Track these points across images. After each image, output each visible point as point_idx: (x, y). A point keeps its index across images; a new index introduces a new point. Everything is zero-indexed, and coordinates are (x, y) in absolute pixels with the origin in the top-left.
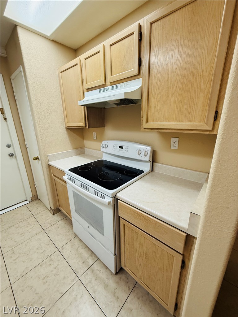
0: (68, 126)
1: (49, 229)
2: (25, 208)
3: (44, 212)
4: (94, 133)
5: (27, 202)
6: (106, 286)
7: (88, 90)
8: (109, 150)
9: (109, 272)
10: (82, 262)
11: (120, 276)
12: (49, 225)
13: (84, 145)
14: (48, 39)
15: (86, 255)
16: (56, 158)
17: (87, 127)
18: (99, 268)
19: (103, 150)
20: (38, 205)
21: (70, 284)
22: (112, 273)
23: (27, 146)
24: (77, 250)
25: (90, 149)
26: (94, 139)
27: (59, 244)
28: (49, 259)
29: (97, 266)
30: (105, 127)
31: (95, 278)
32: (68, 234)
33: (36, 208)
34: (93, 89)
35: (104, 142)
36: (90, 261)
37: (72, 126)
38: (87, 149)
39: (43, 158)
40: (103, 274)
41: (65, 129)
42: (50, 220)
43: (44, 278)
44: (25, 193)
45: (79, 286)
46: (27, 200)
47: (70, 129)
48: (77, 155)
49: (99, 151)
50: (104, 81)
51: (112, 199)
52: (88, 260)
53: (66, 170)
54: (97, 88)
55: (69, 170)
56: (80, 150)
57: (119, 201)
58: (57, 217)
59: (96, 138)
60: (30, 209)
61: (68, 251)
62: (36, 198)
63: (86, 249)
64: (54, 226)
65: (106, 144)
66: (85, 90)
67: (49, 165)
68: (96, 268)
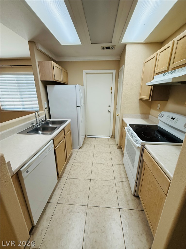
0: (140, 98)
1: (113, 154)
2: (107, 139)
3: (114, 145)
4: (159, 105)
5: (109, 137)
6: (125, 195)
7: (158, 74)
8: (163, 119)
9: (131, 191)
10: (120, 177)
11: (136, 199)
12: (114, 152)
13: (150, 113)
14: (140, 44)
15: (123, 175)
16: (128, 117)
17: (150, 100)
18: (126, 186)
19: (159, 118)
20: (113, 141)
21: (110, 179)
22: (132, 193)
23: (117, 108)
24: (120, 171)
25: (153, 116)
26: (158, 109)
27: (114, 163)
28: (107, 165)
29: (125, 184)
30: (168, 100)
31: (122, 187)
32: (120, 161)
33: (112, 142)
34: (160, 73)
35: (162, 113)
36: (124, 180)
37: (142, 99)
38: (151, 116)
39: (121, 116)
40: (127, 189)
41: (138, 100)
42: (115, 150)
43: (103, 170)
44: (110, 132)
45: (113, 184)
46: (109, 136)
47: (141, 100)
48: (142, 118)
49: (157, 118)
50: (168, 67)
51: (141, 146)
52: (123, 178)
53: (128, 125)
54: (163, 72)
55: (129, 125)
56: (145, 115)
57: (145, 149)
58: (119, 151)
59: (159, 108)
60: (109, 141)
61: (116, 167)
62: (113, 137)
63: (125, 174)
64: (116, 154)
65: (162, 114)
66: (155, 74)
67: (123, 120)
68: (125, 185)
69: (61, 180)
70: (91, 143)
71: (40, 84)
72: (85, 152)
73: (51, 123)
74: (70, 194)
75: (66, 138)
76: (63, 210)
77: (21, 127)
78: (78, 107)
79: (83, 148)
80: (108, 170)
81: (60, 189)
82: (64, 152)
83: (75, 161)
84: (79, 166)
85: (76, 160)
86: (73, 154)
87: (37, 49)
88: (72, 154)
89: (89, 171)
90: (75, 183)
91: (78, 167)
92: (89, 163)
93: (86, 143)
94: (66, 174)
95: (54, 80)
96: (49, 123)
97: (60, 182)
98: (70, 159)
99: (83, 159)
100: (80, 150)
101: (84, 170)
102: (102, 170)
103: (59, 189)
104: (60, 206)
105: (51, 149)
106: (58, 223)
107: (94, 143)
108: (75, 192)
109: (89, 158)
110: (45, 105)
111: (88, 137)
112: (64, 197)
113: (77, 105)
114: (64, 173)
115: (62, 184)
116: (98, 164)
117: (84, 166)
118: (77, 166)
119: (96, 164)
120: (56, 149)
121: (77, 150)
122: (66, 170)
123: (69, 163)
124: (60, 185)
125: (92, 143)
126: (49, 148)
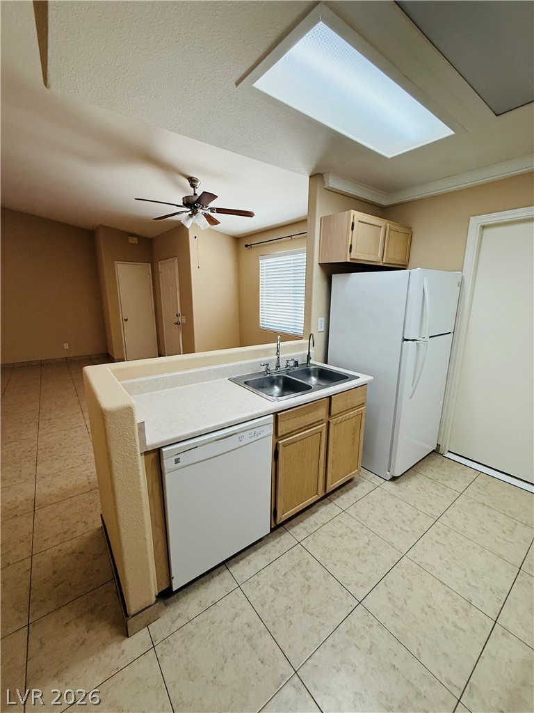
69: (283, 537)
70: (447, 483)
71: (317, 272)
72: (401, 502)
73: (317, 373)
74: (277, 590)
75: (331, 426)
76: (237, 615)
77: (241, 366)
78: (407, 340)
79: (403, 485)
80: (456, 626)
81: (266, 556)
82: (314, 463)
83: (352, 511)
84: (352, 532)
85: (355, 507)
86: (358, 487)
87: (326, 189)
88: (356, 486)
89: (371, 571)
90: (309, 574)
91: (346, 535)
92: (391, 544)
93: (428, 473)
94: (305, 529)
95: (349, 261)
96: (312, 373)
97: (278, 540)
98: (341, 497)
99: (380, 521)
100: (390, 485)
101: (358, 555)
102: (427, 609)
103: (264, 553)
104: (239, 597)
105: (260, 436)
106: (210, 634)
107: (460, 486)
108: (292, 600)
109: (401, 529)
110: (318, 326)
111: (449, 455)
112: (260, 586)
113: (403, 334)
114: (301, 524)
115: (278, 547)
116: (424, 573)
117: (368, 544)
118: (348, 527)
119: (415, 565)
120: (280, 442)
121: (377, 481)
122: (311, 517)
123: (329, 505)
124: (273, 546)
125: (451, 484)
126: (253, 431)
